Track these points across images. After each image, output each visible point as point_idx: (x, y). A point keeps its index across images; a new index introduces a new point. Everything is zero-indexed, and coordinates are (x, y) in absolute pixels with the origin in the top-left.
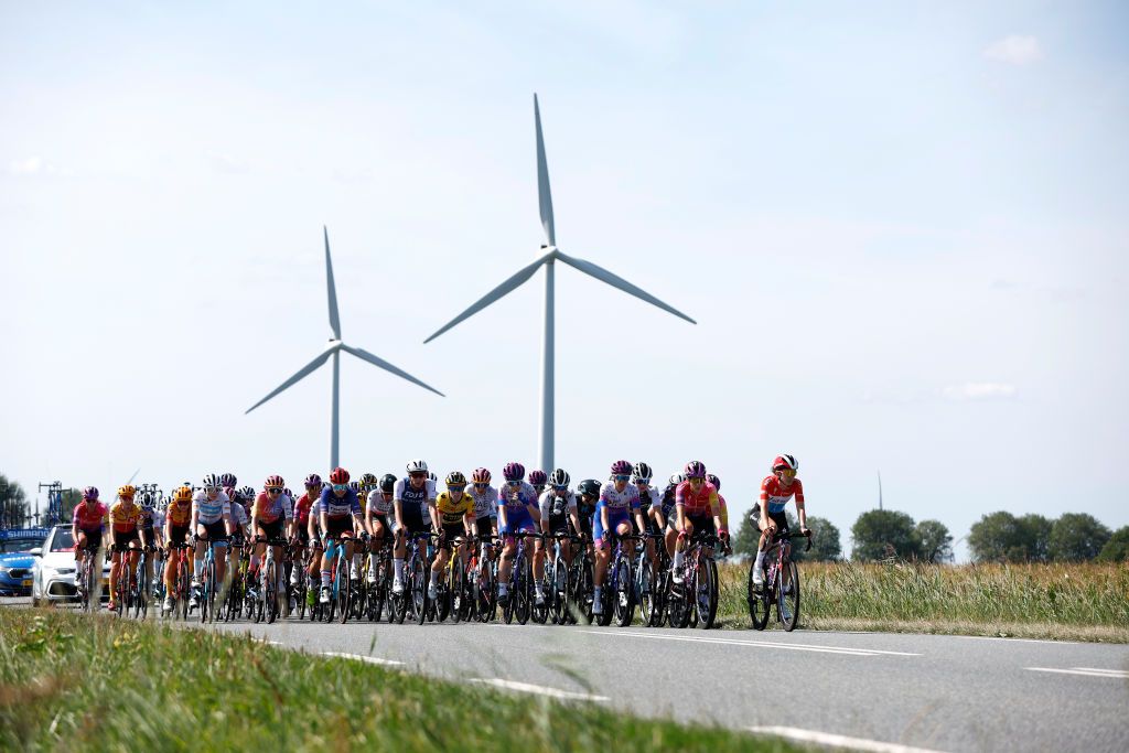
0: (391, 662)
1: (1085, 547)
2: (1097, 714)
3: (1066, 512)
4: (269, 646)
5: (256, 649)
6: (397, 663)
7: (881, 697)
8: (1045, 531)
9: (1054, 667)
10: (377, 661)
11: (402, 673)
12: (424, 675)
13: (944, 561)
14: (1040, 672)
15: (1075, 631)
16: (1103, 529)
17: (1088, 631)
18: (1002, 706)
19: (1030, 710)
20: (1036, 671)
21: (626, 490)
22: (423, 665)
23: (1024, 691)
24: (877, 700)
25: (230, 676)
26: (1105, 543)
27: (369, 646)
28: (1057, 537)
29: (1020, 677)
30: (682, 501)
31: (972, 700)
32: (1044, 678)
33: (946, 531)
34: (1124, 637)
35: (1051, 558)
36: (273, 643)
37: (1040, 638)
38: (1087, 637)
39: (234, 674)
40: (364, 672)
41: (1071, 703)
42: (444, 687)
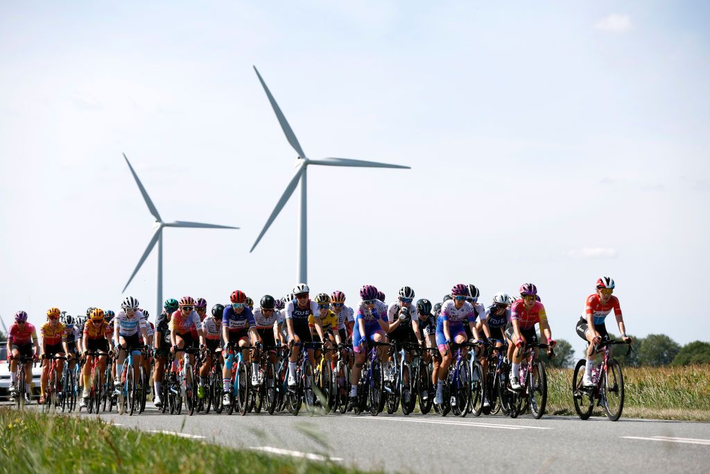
0: (195, 437)
1: (663, 357)
2: (668, 467)
3: (651, 334)
4: (114, 427)
5: (105, 428)
6: (201, 437)
7: (524, 456)
8: (636, 346)
9: (640, 436)
10: (187, 436)
11: (203, 443)
12: (218, 445)
13: (569, 367)
14: (631, 439)
15: (655, 412)
16: (675, 345)
17: (664, 412)
18: (605, 462)
19: (623, 464)
20: (628, 439)
21: (463, 307)
22: (217, 438)
23: (620, 452)
24: (522, 459)
25: (86, 447)
26: (677, 354)
27: (181, 426)
28: (644, 350)
29: (618, 443)
30: (517, 316)
31: (585, 458)
32: (633, 443)
33: (570, 347)
34: (688, 416)
35: (640, 364)
36: (117, 425)
37: (632, 417)
38: (663, 417)
39: (89, 445)
40: (178, 443)
41: (651, 460)
42: (231, 452)
